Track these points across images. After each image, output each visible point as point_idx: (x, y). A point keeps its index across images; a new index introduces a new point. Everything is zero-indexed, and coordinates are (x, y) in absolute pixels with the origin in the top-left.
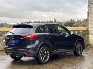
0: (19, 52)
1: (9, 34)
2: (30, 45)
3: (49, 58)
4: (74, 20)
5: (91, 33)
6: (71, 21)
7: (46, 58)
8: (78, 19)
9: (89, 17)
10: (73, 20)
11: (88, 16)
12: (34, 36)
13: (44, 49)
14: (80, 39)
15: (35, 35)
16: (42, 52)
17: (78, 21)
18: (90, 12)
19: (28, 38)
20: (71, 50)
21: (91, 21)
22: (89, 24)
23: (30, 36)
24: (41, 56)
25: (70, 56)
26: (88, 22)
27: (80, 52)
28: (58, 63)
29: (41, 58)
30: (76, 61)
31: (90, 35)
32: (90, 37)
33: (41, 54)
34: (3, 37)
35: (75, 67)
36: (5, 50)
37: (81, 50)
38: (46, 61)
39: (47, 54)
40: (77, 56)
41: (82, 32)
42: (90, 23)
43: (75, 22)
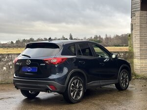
0: (38, 85)
1: (20, 57)
2: (55, 74)
3: (83, 93)
4: (100, 37)
5: (136, 55)
6: (96, 37)
7: (78, 94)
8: (106, 35)
9: (134, 31)
10: (98, 36)
11: (132, 29)
12: (61, 60)
13: (76, 80)
14: (126, 65)
15: (63, 59)
16: (72, 85)
17: (107, 38)
18: (135, 24)
19: (52, 63)
20: (113, 82)
21: (137, 38)
22: (134, 43)
23: (55, 61)
24: (72, 91)
25: (110, 91)
26: (132, 40)
27: (126, 85)
28: (97, 101)
29: (72, 94)
30: (122, 98)
31: (134, 60)
32: (134, 62)
33: (71, 88)
34: (2, 63)
35: (124, 107)
36: (15, 82)
37: (126, 82)
38: (79, 98)
39: (80, 88)
40: (121, 91)
41: (122, 54)
42: (135, 41)
43: (102, 39)
